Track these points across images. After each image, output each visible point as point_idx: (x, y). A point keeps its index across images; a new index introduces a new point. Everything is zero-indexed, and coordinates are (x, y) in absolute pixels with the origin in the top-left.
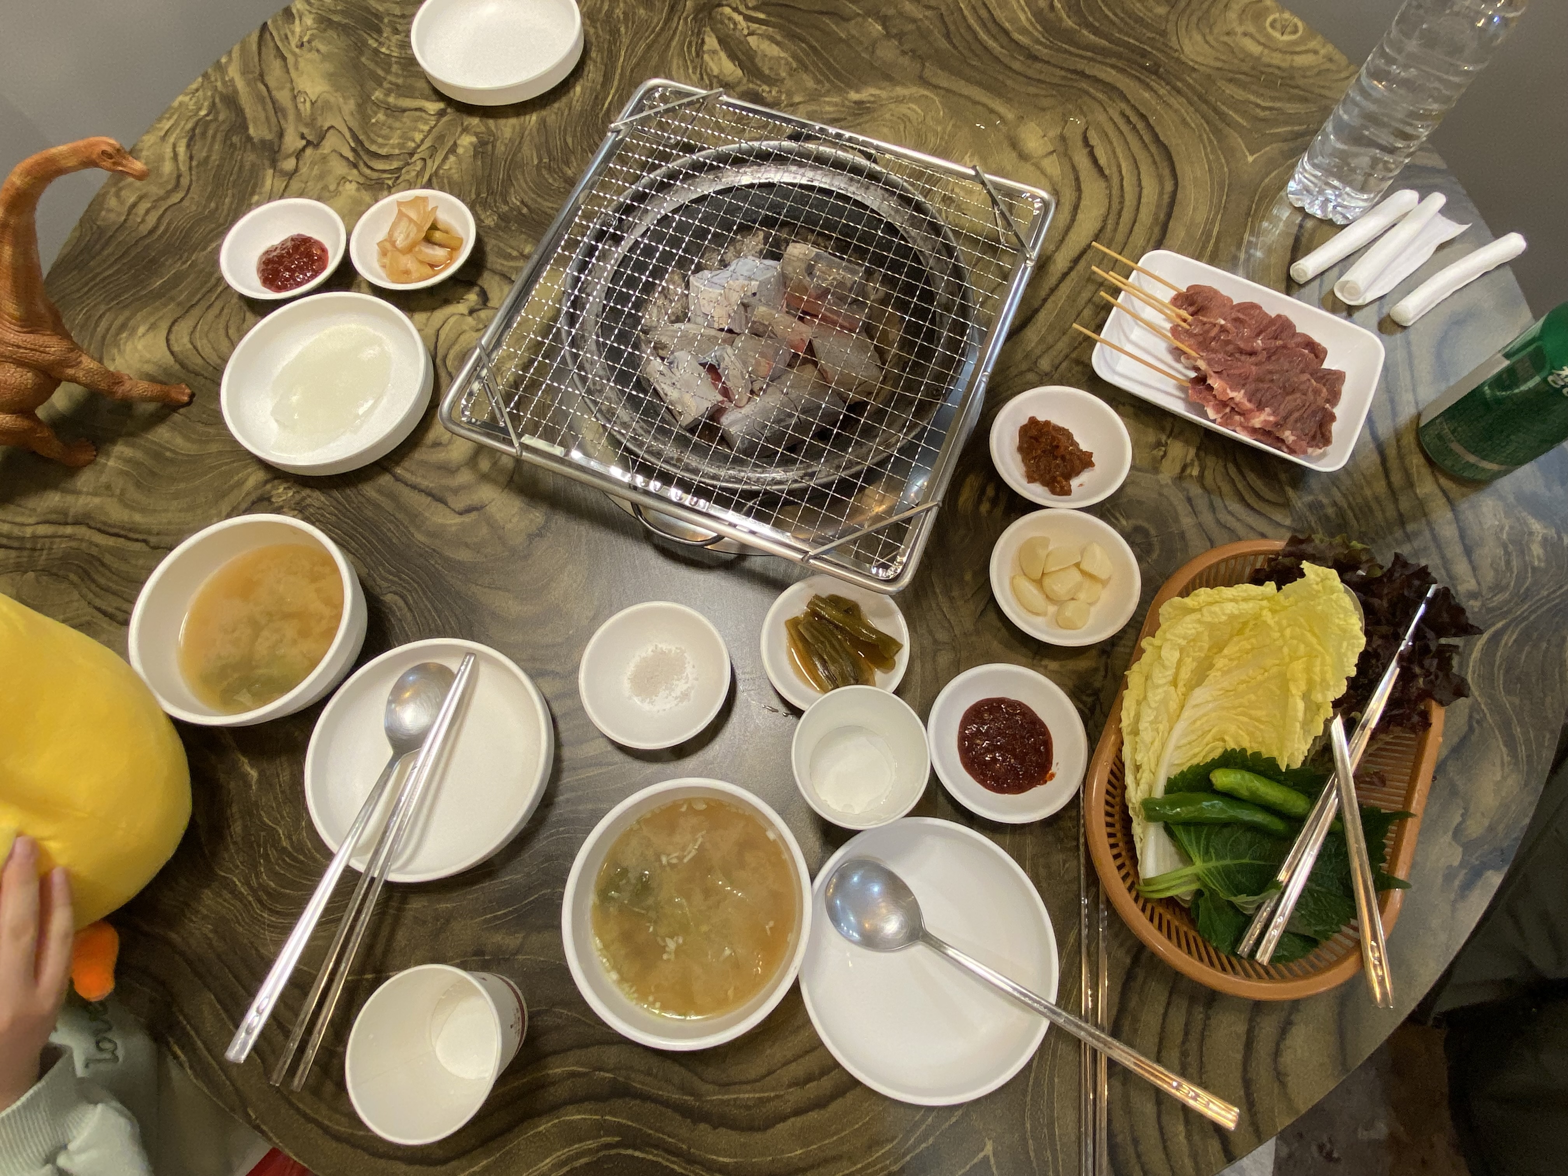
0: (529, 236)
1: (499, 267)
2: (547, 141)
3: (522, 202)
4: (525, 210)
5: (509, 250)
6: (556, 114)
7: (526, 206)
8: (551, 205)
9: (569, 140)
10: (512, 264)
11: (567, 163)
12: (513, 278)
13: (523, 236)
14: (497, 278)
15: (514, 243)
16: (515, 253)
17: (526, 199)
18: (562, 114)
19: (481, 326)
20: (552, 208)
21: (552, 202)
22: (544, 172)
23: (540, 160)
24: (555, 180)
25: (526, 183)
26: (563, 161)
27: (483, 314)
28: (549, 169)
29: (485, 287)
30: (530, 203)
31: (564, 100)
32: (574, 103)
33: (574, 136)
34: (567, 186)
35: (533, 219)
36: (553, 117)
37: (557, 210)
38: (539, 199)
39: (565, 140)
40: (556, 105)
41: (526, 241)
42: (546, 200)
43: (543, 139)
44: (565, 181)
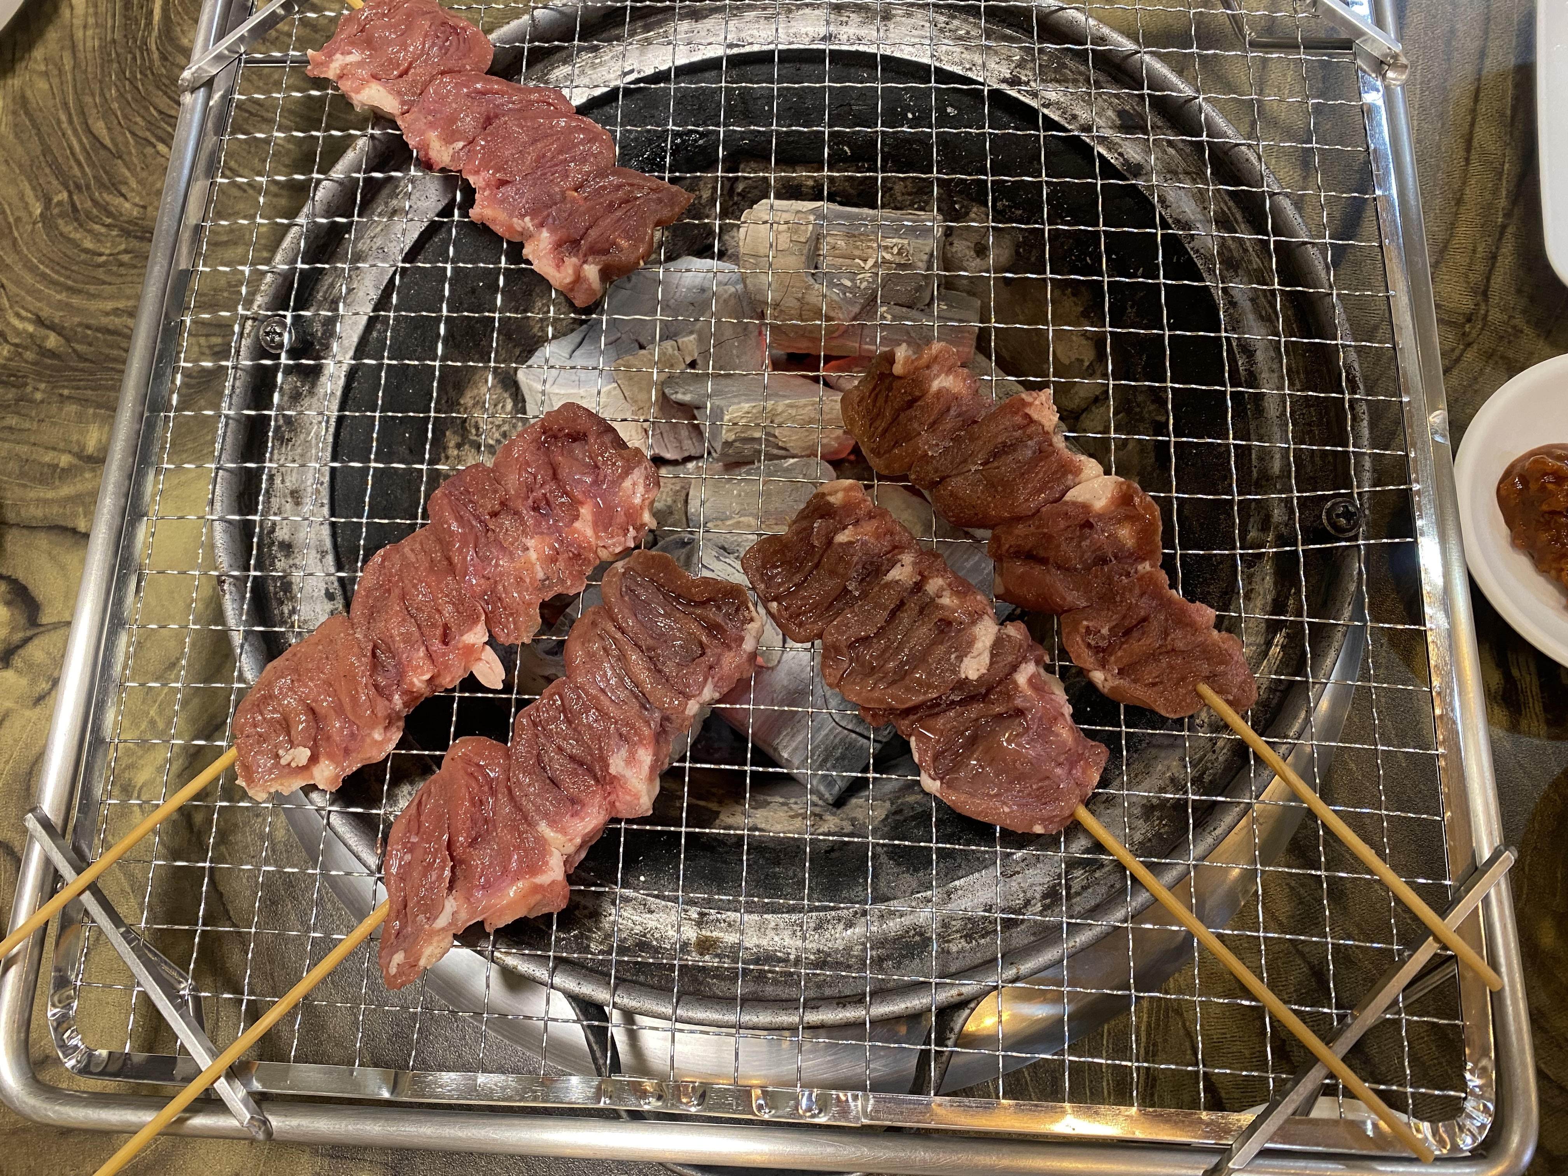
0: (84, 402)
1: (36, 512)
2: (46, 151)
3: (39, 321)
4: (52, 341)
5: (48, 457)
6: (46, 74)
7: (52, 327)
8: (110, 305)
9: (100, 127)
10: (66, 490)
11: (115, 186)
12: (82, 527)
13: (72, 408)
14: (42, 541)
15: (51, 434)
16: (65, 460)
17: (46, 312)
18: (61, 72)
19: (45, 686)
20: (116, 312)
21: (111, 297)
22: (68, 228)
23: (47, 201)
24: (97, 237)
25: (32, 269)
26: (102, 186)
27: (36, 651)
28: (74, 213)
29: (20, 575)
30: (57, 316)
31: (52, 35)
32: (79, 34)
33: (107, 113)
34: (135, 244)
35: (81, 357)
36: (42, 85)
37: (132, 313)
38: (75, 301)
39: (89, 131)
40: (38, 53)
41: (80, 418)
42: (93, 296)
43: (35, 147)
44: (126, 233)
